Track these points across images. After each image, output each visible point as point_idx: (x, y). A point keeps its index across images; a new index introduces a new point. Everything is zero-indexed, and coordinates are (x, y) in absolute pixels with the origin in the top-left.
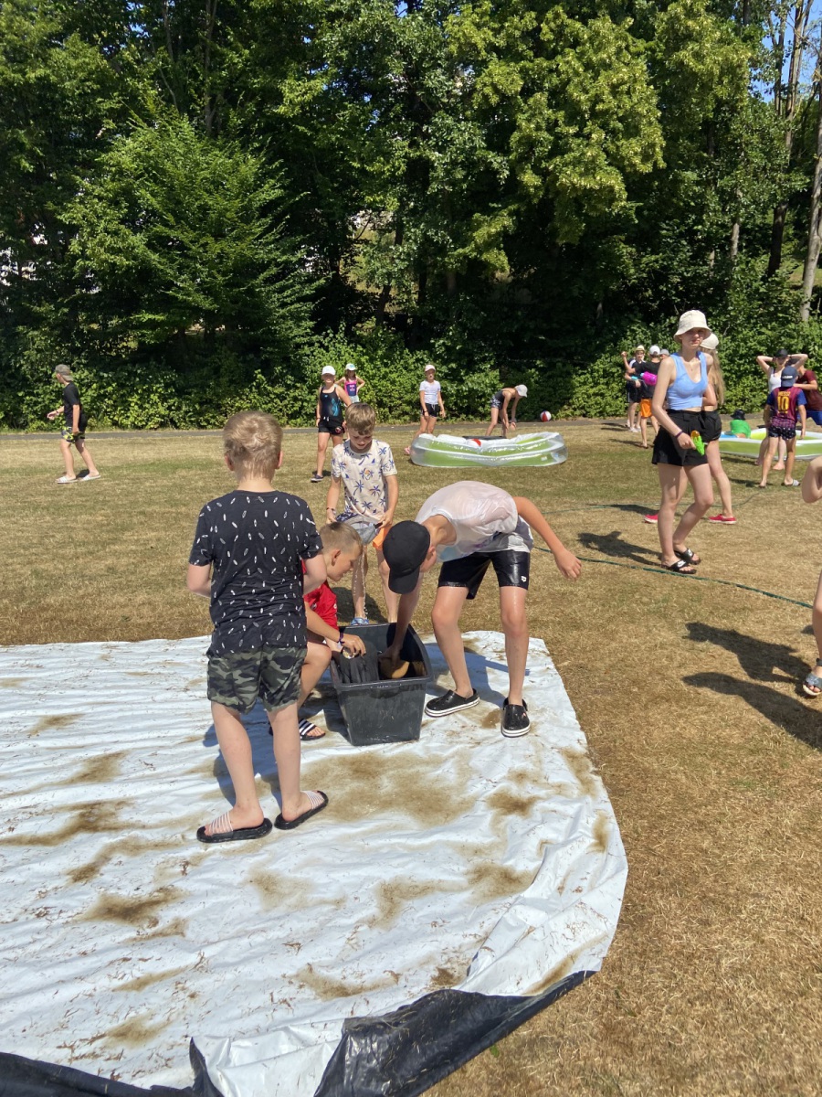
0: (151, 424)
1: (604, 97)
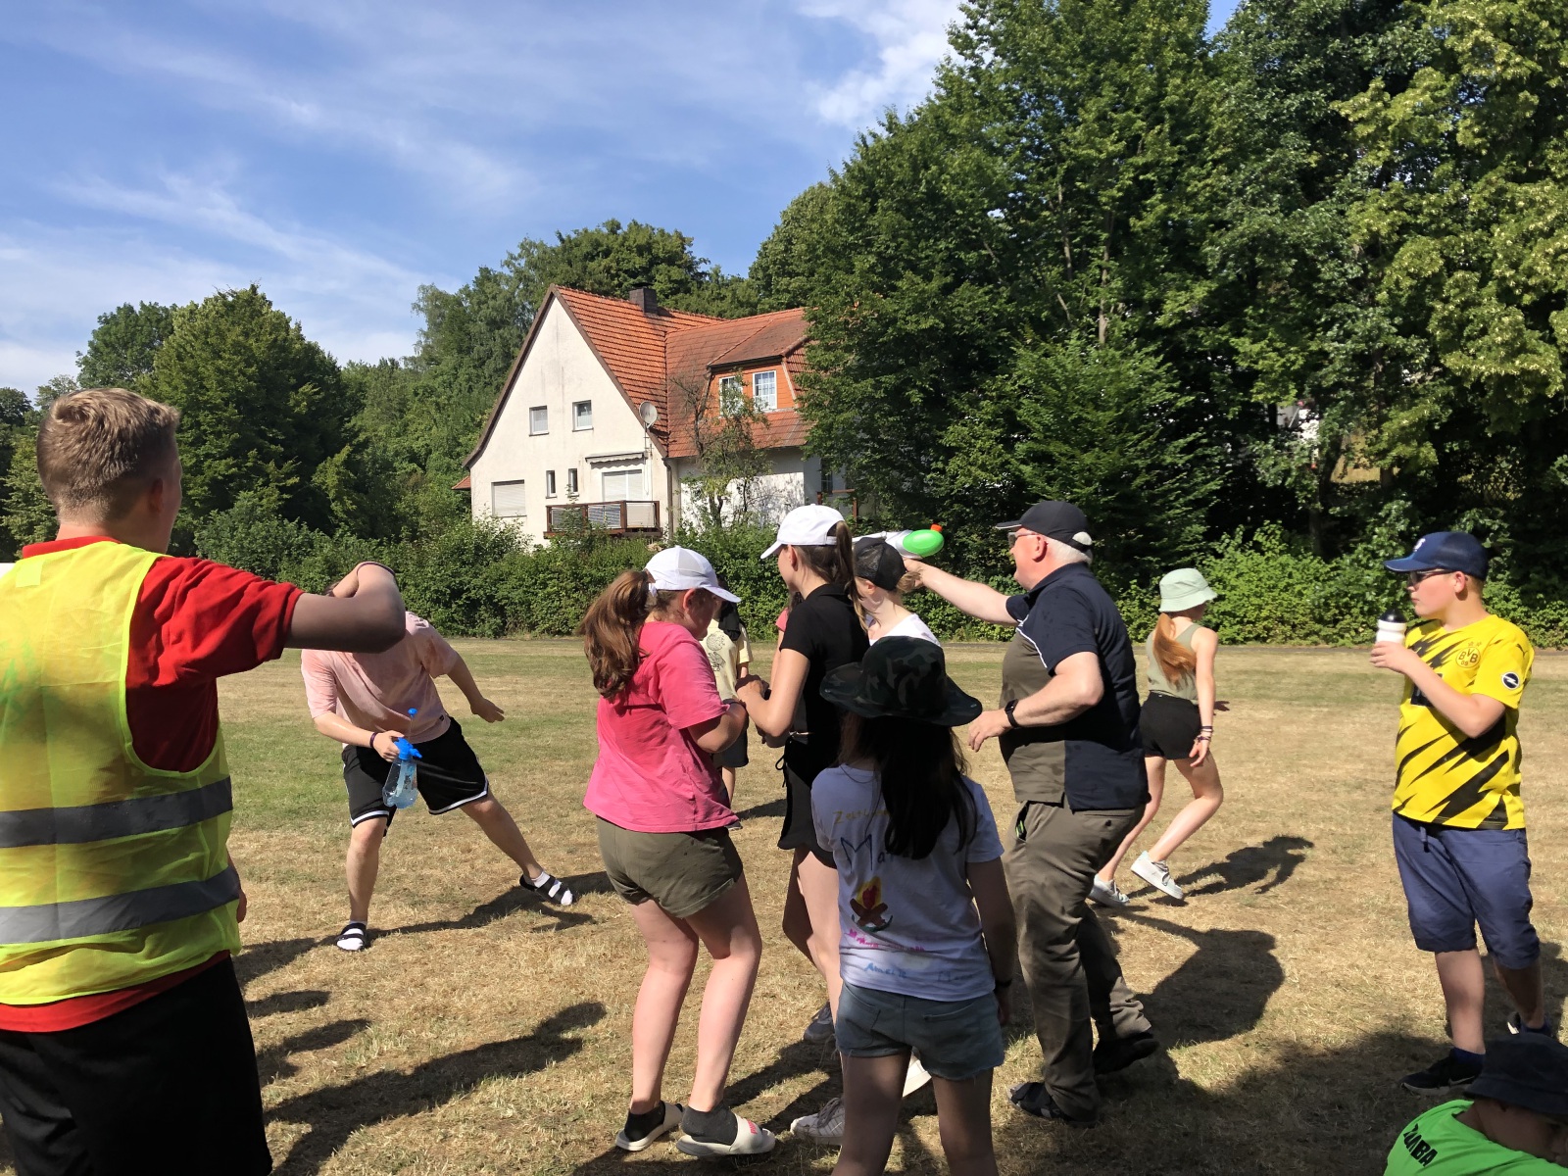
1: (1539, 269)
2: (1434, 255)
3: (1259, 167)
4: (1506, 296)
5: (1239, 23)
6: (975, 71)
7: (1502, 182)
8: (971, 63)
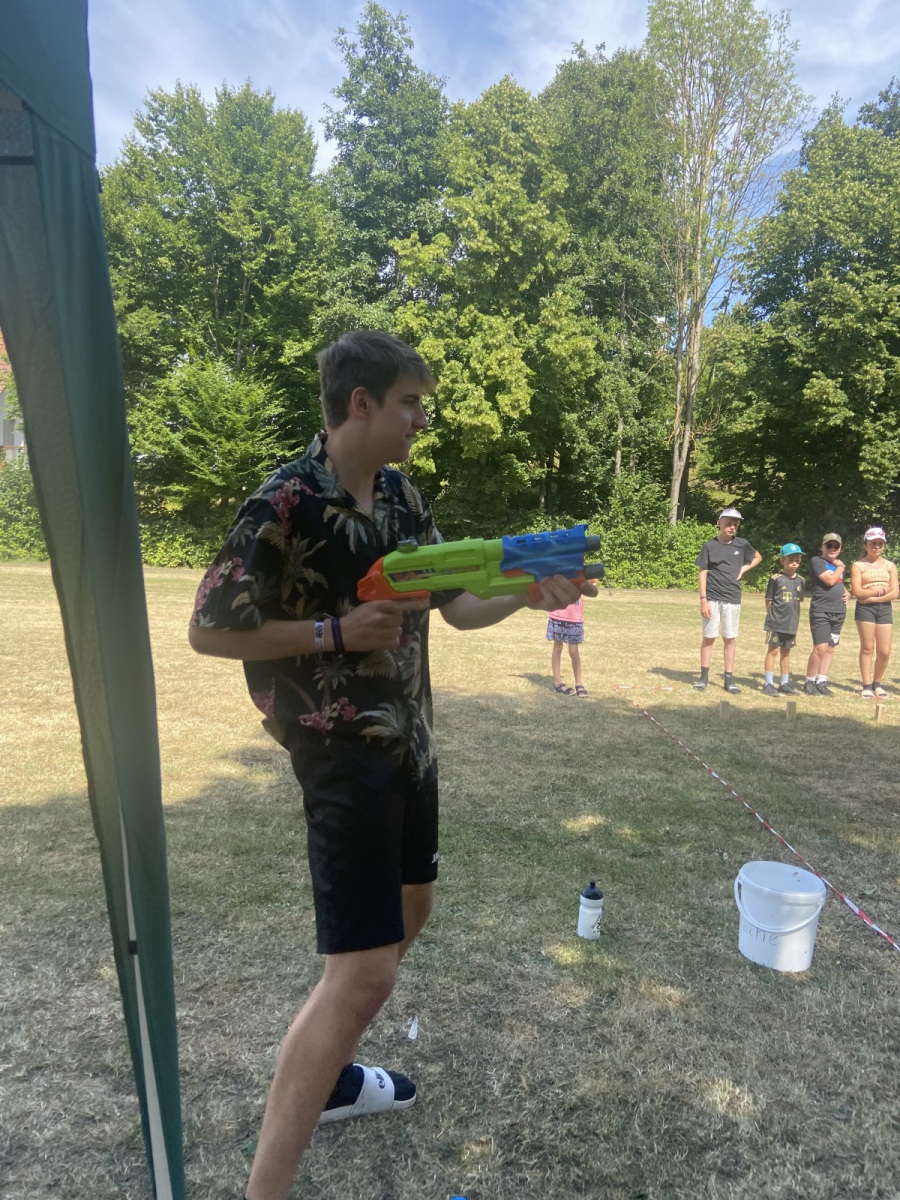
0: (171, 564)
1: (492, 366)
2: (441, 349)
3: (345, 271)
4: (474, 378)
5: (336, 172)
6: (153, 153)
7: (476, 312)
8: (150, 145)
